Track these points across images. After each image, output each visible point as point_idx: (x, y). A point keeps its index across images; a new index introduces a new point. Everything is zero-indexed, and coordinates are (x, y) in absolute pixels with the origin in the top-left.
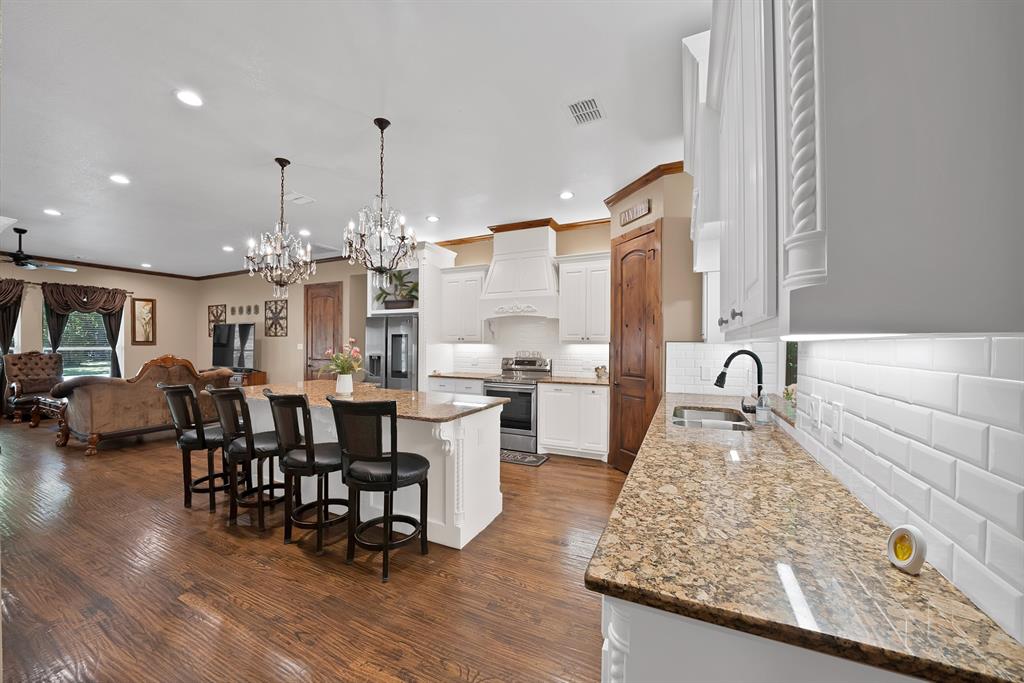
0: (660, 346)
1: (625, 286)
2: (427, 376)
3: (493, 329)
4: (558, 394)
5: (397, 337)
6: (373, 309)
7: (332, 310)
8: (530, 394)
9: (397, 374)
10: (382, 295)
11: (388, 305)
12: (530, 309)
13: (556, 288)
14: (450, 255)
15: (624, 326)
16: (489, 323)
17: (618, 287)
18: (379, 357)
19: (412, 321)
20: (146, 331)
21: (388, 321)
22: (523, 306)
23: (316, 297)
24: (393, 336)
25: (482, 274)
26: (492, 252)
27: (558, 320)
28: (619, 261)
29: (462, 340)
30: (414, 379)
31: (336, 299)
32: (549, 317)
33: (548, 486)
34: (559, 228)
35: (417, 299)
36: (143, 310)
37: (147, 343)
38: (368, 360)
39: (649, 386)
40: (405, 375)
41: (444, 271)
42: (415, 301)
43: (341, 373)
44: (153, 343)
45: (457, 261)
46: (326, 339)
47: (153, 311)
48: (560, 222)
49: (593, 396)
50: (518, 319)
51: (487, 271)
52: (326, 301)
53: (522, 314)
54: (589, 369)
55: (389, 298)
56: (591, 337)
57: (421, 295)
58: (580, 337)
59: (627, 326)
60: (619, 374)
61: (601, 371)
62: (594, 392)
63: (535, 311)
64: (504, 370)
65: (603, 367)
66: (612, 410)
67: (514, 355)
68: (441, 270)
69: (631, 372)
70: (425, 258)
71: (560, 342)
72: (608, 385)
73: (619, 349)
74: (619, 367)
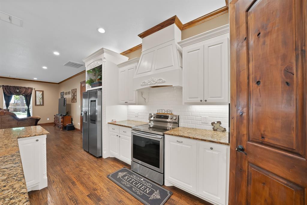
4: (179, 144)
6: (88, 88)
11: (93, 86)
12: (161, 81)
13: (180, 65)
16: (142, 93)
18: (86, 112)
19: (97, 92)
20: (40, 101)
21: (89, 94)
22: (156, 79)
24: (91, 101)
25: (136, 64)
29: (127, 103)
34: (183, 28)
36: (39, 94)
37: (40, 105)
42: (101, 82)
44: (43, 105)
47: (43, 95)
49: (211, 151)
51: (138, 62)
56: (209, 100)
58: (199, 99)
59: (258, 83)
60: (245, 138)
61: (217, 126)
62: (212, 149)
63: (164, 82)
64: (150, 121)
65: (218, 122)
66: (234, 172)
67: (156, 112)
68: (118, 65)
69: (266, 140)
70: (104, 58)
71: (183, 104)
72: (228, 145)
73: (245, 110)
74: (244, 131)
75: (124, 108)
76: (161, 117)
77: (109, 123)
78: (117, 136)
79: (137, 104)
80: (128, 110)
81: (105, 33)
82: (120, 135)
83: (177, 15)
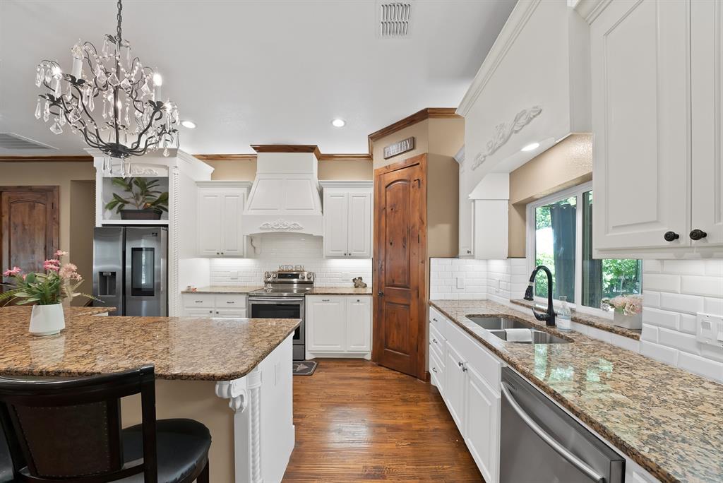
0: (425, 261)
1: (389, 210)
2: (180, 292)
3: (255, 244)
4: (324, 304)
5: (137, 251)
6: (104, 219)
7: (42, 219)
8: (299, 305)
9: (139, 291)
10: (117, 205)
11: (125, 214)
12: (296, 227)
13: (321, 210)
14: (207, 170)
15: (388, 244)
16: (251, 238)
17: (382, 211)
18: (114, 274)
19: (159, 233)
21: (126, 233)
22: (289, 223)
23: (17, 202)
24: (133, 250)
25: (245, 190)
26: (256, 170)
27: (322, 238)
28: (383, 188)
29: (221, 255)
30: (163, 297)
31: (49, 207)
32: (314, 235)
33: (330, 397)
34: (321, 158)
35: (167, 210)
38: (96, 278)
39: (414, 294)
40: (149, 292)
41: (200, 184)
42: (164, 212)
43: (38, 303)
45: (213, 175)
46: (33, 252)
48: (324, 150)
49: (358, 304)
50: (282, 235)
51: (250, 189)
52: (32, 207)
53: (288, 231)
54: (347, 280)
55: (127, 207)
56: (354, 253)
57: (171, 206)
58: (343, 252)
59: (391, 244)
60: (384, 285)
61: (358, 282)
62: (358, 301)
63: (302, 228)
64: (267, 283)
65: (359, 278)
66: (376, 316)
67: (277, 269)
68: (196, 182)
69: (395, 283)
70: (176, 167)
71: (324, 257)
72: (372, 294)
73: (383, 263)
74: (383, 279)
75: (204, 263)
76: (284, 277)
77: (183, 293)
78: (211, 312)
79: (245, 255)
80: (211, 267)
81: (195, 128)
82: (218, 310)
83: (318, 146)
